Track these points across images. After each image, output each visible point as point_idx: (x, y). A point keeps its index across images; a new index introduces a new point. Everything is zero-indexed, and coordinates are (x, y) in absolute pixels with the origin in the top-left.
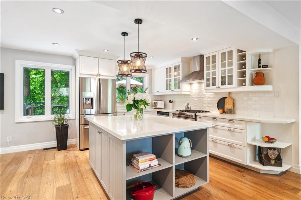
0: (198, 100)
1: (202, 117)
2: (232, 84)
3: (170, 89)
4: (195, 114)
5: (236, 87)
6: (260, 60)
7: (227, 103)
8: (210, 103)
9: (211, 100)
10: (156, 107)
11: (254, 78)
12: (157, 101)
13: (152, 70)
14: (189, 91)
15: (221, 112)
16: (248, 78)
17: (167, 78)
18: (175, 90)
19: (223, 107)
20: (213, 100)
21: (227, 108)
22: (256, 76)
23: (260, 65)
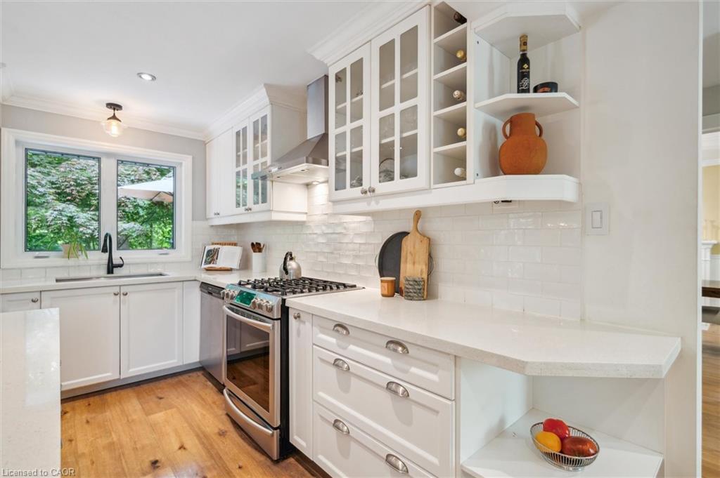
0: (327, 244)
1: (302, 315)
2: (415, 175)
3: (244, 205)
4: (284, 301)
5: (430, 188)
6: (524, 60)
7: (409, 254)
8: (361, 253)
9: (362, 241)
10: (211, 265)
11: (499, 145)
12: (216, 247)
13: (206, 144)
14: (306, 211)
15: (386, 292)
16: (474, 146)
17: (238, 165)
18: (255, 207)
19: (396, 272)
20: (369, 244)
21: (407, 275)
22: (508, 133)
23: (525, 82)
